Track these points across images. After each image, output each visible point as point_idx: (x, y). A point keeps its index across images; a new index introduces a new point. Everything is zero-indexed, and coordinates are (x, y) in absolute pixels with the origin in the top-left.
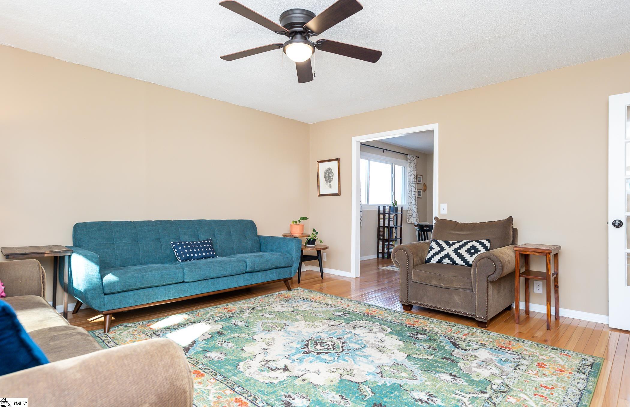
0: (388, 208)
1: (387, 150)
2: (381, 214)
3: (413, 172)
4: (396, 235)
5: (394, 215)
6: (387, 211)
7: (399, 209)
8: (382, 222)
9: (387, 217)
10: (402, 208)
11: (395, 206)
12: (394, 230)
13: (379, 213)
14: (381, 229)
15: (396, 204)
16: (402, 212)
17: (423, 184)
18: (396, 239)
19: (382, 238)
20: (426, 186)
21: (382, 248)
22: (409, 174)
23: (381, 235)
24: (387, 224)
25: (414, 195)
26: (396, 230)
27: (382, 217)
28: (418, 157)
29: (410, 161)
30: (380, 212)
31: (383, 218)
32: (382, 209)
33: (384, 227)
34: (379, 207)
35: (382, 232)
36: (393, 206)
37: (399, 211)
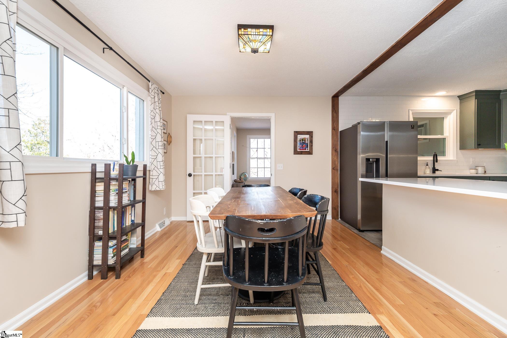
0: (117, 167)
1: (111, 49)
2: (97, 180)
3: (158, 111)
4: (133, 219)
5: (130, 181)
6: (114, 173)
7: (140, 168)
8: (102, 198)
9: (114, 186)
10: (145, 167)
11: (131, 164)
12: (129, 209)
13: (94, 180)
14: (100, 214)
15: (133, 160)
16: (145, 173)
17: (167, 133)
18: (134, 226)
19: (101, 233)
20: (171, 137)
21: (101, 256)
22: (152, 113)
23: (99, 227)
24: (113, 201)
25: (160, 147)
26: (133, 208)
27: (100, 187)
28: (163, 93)
29: (153, 93)
30: (97, 177)
31: (105, 190)
32: (100, 168)
33: (107, 208)
34: (94, 166)
35: (102, 221)
36: (128, 163)
37: (140, 173)
